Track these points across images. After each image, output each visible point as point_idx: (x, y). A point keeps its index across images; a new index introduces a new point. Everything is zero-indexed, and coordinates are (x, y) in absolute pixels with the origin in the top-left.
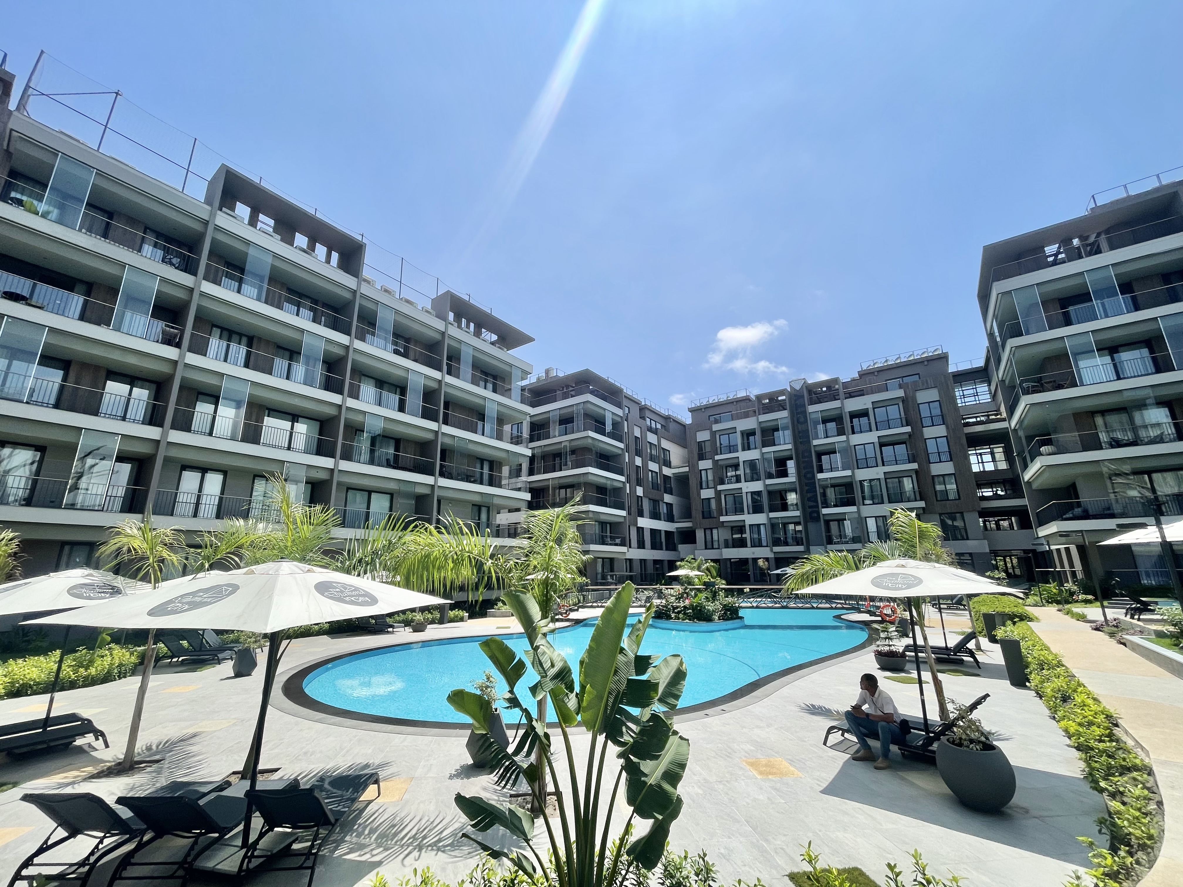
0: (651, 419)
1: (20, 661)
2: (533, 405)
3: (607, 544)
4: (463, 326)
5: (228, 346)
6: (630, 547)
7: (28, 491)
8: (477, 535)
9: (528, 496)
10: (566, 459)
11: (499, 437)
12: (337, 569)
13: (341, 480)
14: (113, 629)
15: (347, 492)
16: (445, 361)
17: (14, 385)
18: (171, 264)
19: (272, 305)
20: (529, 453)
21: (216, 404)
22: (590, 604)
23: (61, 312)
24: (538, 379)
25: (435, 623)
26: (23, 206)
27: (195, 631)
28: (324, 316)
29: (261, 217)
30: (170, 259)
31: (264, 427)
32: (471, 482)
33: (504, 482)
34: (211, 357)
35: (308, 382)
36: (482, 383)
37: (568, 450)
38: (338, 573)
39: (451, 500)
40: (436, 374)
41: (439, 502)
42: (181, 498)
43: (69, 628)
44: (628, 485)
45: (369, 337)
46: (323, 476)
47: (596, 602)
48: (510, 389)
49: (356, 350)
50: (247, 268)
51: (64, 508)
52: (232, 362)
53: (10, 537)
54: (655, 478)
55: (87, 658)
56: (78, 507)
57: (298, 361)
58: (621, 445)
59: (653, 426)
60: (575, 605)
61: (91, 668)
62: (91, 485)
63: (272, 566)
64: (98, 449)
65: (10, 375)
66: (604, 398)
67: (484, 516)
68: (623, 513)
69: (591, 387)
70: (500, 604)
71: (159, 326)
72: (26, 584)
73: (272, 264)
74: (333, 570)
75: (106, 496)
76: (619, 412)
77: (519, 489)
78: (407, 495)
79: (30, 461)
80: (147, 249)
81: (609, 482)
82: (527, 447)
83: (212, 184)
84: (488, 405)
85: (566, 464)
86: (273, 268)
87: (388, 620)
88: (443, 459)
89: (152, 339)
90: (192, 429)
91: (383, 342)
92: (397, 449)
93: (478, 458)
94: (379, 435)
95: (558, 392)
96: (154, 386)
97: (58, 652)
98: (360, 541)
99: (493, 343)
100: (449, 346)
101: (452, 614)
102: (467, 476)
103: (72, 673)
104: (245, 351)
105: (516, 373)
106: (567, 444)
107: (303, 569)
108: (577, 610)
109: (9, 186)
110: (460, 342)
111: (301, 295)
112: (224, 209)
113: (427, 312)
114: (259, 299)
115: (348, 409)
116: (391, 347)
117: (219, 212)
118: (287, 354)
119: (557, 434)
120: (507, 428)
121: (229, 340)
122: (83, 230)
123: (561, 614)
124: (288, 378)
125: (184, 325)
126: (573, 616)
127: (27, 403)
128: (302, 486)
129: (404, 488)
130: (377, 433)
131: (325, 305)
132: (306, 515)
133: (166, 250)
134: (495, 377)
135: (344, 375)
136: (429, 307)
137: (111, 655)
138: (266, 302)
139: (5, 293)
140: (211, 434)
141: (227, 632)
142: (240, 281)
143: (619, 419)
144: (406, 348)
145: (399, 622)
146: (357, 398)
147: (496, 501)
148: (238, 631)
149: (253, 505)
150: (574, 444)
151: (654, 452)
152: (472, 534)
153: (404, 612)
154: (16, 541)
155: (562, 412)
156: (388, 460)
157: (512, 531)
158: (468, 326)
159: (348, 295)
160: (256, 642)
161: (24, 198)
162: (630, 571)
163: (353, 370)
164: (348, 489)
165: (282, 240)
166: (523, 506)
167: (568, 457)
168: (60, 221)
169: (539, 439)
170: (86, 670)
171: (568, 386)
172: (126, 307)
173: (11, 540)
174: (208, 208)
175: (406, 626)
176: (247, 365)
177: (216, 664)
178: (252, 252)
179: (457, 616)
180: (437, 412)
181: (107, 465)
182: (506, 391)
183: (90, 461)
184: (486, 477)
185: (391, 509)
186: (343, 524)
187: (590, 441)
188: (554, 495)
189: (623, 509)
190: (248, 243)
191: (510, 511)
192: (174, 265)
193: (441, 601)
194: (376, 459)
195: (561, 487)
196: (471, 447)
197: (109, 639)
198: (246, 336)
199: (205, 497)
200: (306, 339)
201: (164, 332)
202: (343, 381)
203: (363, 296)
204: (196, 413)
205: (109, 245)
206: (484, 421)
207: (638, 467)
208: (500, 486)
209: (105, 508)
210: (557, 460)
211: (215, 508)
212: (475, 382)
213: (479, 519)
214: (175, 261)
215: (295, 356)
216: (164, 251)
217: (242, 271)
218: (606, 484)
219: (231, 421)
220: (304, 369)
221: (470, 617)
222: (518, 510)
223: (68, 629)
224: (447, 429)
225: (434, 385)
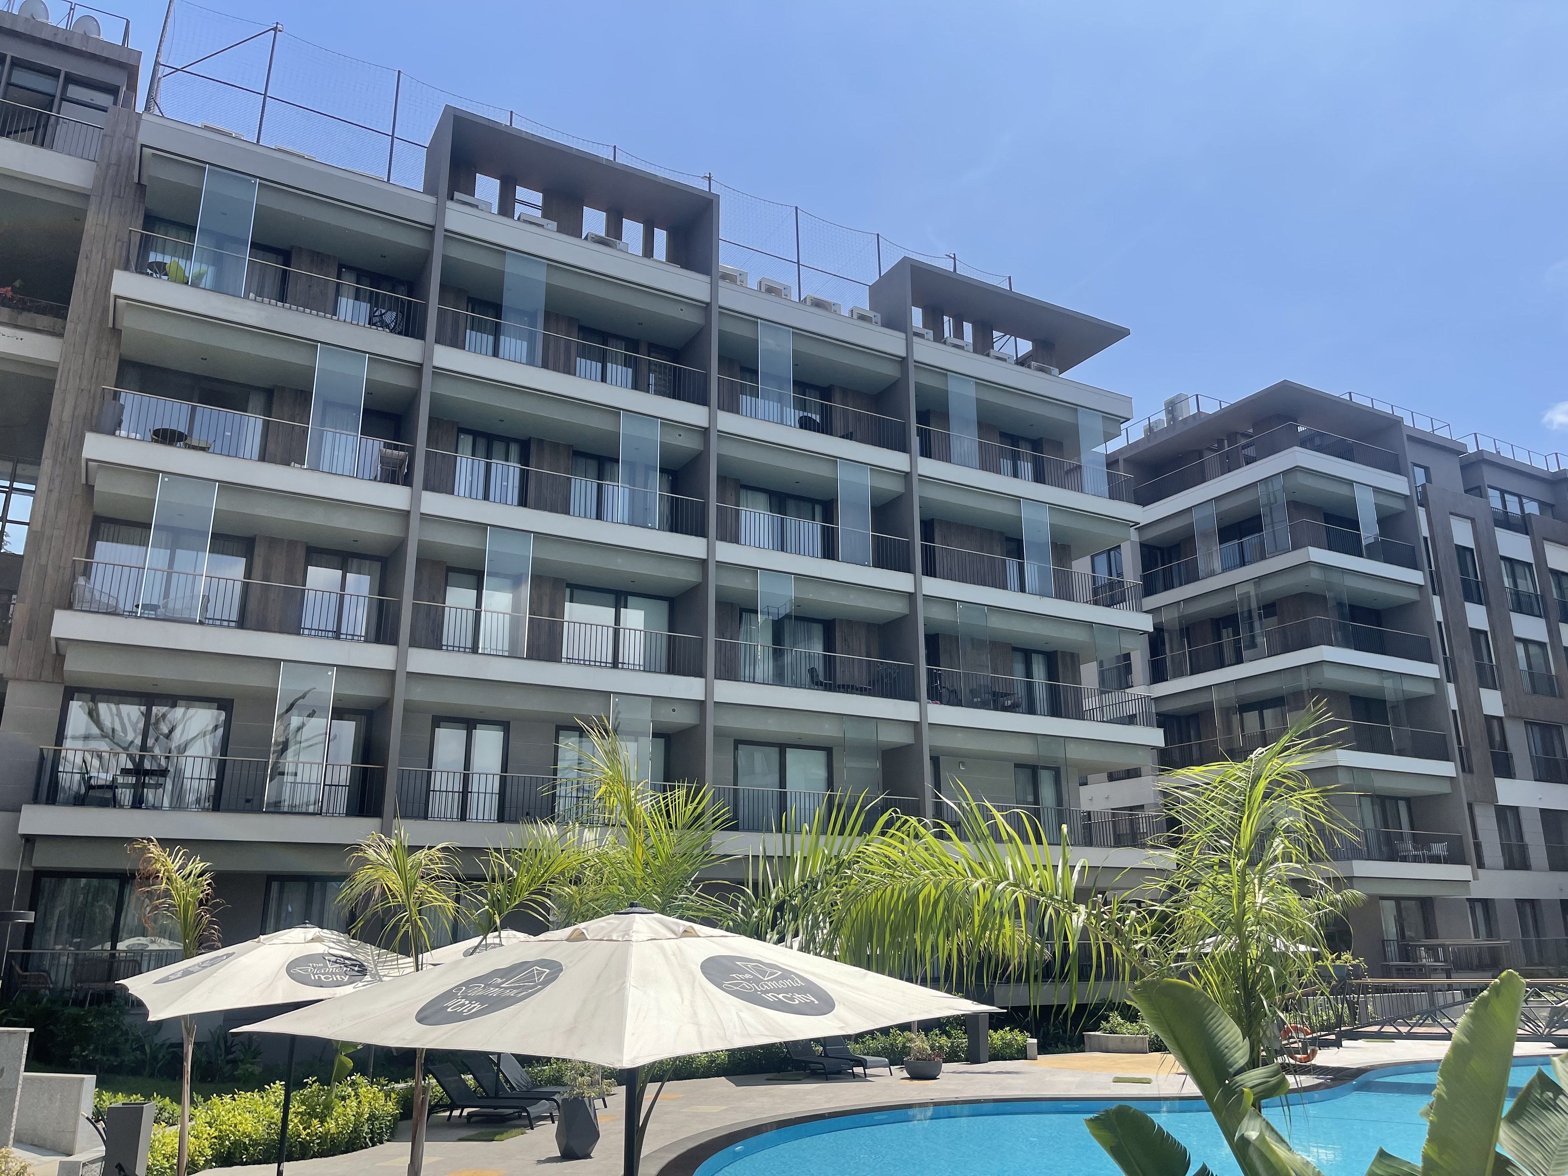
0: (1503, 492)
1: (227, 1098)
2: (1143, 499)
3: (1404, 859)
4: (947, 335)
5: (488, 467)
6: (1481, 865)
7: (213, 782)
8: (1039, 841)
9: (1156, 737)
10: (1252, 629)
11: (1064, 592)
12: (737, 929)
13: (721, 724)
14: (354, 1045)
15: (736, 748)
16: (914, 425)
17: (180, 594)
18: (384, 325)
19: (556, 369)
20: (1146, 623)
21: (479, 588)
22: (1375, 1028)
23: (232, 452)
24: (1150, 429)
25: (960, 1060)
26: (166, 275)
27: (485, 1055)
28: (655, 371)
29: (522, 193)
30: (381, 315)
31: (566, 624)
32: (1005, 709)
33: (1089, 703)
34: (462, 494)
35: (637, 520)
36: (1007, 464)
37: (1254, 605)
38: (743, 938)
39: (961, 757)
40: (897, 460)
41: (935, 761)
42: (438, 782)
43: (293, 1039)
44: (1451, 688)
45: (745, 400)
46: (684, 718)
47: (1391, 1022)
48: (1080, 467)
49: (724, 436)
50: (505, 303)
51: (265, 812)
52: (497, 500)
53: (198, 871)
54: (1538, 661)
55: (321, 1101)
56: (286, 809)
57: (614, 478)
58: (1416, 577)
59: (1513, 507)
60: (1329, 1029)
61: (328, 1119)
62: (300, 765)
63: (616, 922)
64: (303, 697)
65: (175, 577)
66: (1346, 453)
67: (1047, 793)
68: (1447, 769)
69: (1300, 429)
70: (1116, 1018)
71: (375, 446)
72: (228, 955)
73: (548, 285)
74: (728, 929)
75: (324, 785)
76: (1398, 484)
77: (1131, 720)
78: (862, 750)
79: (211, 727)
80: (346, 304)
81: (1388, 684)
82: (1139, 609)
83: (432, 151)
84: (1026, 513)
85: (1253, 645)
86: (551, 291)
87: (851, 1046)
88: (933, 658)
89: (367, 476)
90: (444, 643)
91: (776, 406)
92: (829, 645)
93: (1015, 649)
94: (788, 616)
95: (1209, 456)
96: (377, 566)
97: (279, 1086)
98: (776, 860)
99: (1022, 362)
100: (918, 385)
101: (997, 1037)
102: (994, 694)
103: (301, 1127)
104: (517, 471)
105: (1088, 425)
106: (1251, 589)
107: (675, 928)
108: (1338, 1044)
109: (146, 244)
110: (944, 373)
111: (604, 336)
112: (457, 195)
113: (862, 318)
114: (531, 362)
115: (720, 565)
116: (793, 415)
117: (449, 204)
118: (593, 465)
119: (1217, 565)
120: (1081, 566)
121: (489, 455)
122: (252, 295)
123: (1291, 1053)
124: (599, 517)
125: (413, 441)
126: (1325, 1058)
127: (201, 623)
128: (647, 743)
129: (853, 733)
130: (783, 612)
131: (654, 348)
132: (660, 811)
133: (374, 301)
134: (1036, 444)
135: (705, 495)
136: (865, 305)
137: (357, 1095)
138: (545, 366)
139: (156, 432)
140: (474, 650)
141: (539, 1060)
142: (496, 331)
143: (1399, 505)
144: (826, 413)
145: (877, 1054)
146: (736, 540)
147: (1074, 753)
148: (558, 1059)
149: (561, 791)
150: (1270, 586)
151: (1524, 586)
152: (1026, 841)
153: (885, 1031)
154: (207, 875)
155: (1226, 506)
156: (812, 671)
157: (1125, 829)
158: (959, 333)
159: (693, 317)
160: (592, 1084)
161: (167, 259)
162: (1490, 935)
163: (722, 479)
164: (738, 743)
165: (559, 230)
166: (1148, 762)
167: (1257, 624)
168: (218, 288)
169: (1168, 586)
170: (322, 1122)
171: (1233, 437)
172: (323, 424)
173: (201, 875)
174: (431, 200)
175: (892, 1063)
176: (523, 502)
177: (525, 1126)
178: (511, 267)
179: (1009, 1045)
180: (908, 547)
181: (318, 725)
182: (1067, 473)
183: (295, 721)
184: (1041, 694)
185: (830, 784)
186: (734, 825)
187: (1315, 574)
188: (1228, 728)
189: (1445, 757)
190: (501, 250)
191: (1112, 777)
192: (388, 326)
193: (966, 1006)
194: (788, 672)
195: (1245, 707)
196: (996, 622)
197: (350, 1064)
198: (515, 440)
199: (476, 777)
200: (625, 428)
201: (384, 460)
202: (704, 507)
203: (726, 313)
204: (447, 609)
205: (289, 312)
206: (1020, 556)
207: (1477, 633)
208: (1080, 715)
209: (324, 810)
210: (1227, 637)
211: (496, 798)
212: (987, 464)
213: (1036, 801)
214: (390, 317)
215: (608, 467)
216: (370, 302)
217: (496, 309)
218: (1382, 689)
219: (507, 617)
220: (627, 490)
221: (1044, 1049)
222: (1133, 773)
223: (293, 1041)
224: (933, 586)
225: (894, 486)
